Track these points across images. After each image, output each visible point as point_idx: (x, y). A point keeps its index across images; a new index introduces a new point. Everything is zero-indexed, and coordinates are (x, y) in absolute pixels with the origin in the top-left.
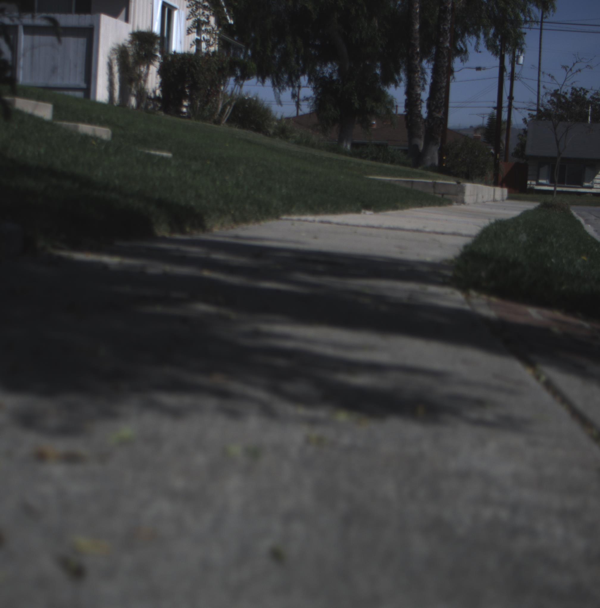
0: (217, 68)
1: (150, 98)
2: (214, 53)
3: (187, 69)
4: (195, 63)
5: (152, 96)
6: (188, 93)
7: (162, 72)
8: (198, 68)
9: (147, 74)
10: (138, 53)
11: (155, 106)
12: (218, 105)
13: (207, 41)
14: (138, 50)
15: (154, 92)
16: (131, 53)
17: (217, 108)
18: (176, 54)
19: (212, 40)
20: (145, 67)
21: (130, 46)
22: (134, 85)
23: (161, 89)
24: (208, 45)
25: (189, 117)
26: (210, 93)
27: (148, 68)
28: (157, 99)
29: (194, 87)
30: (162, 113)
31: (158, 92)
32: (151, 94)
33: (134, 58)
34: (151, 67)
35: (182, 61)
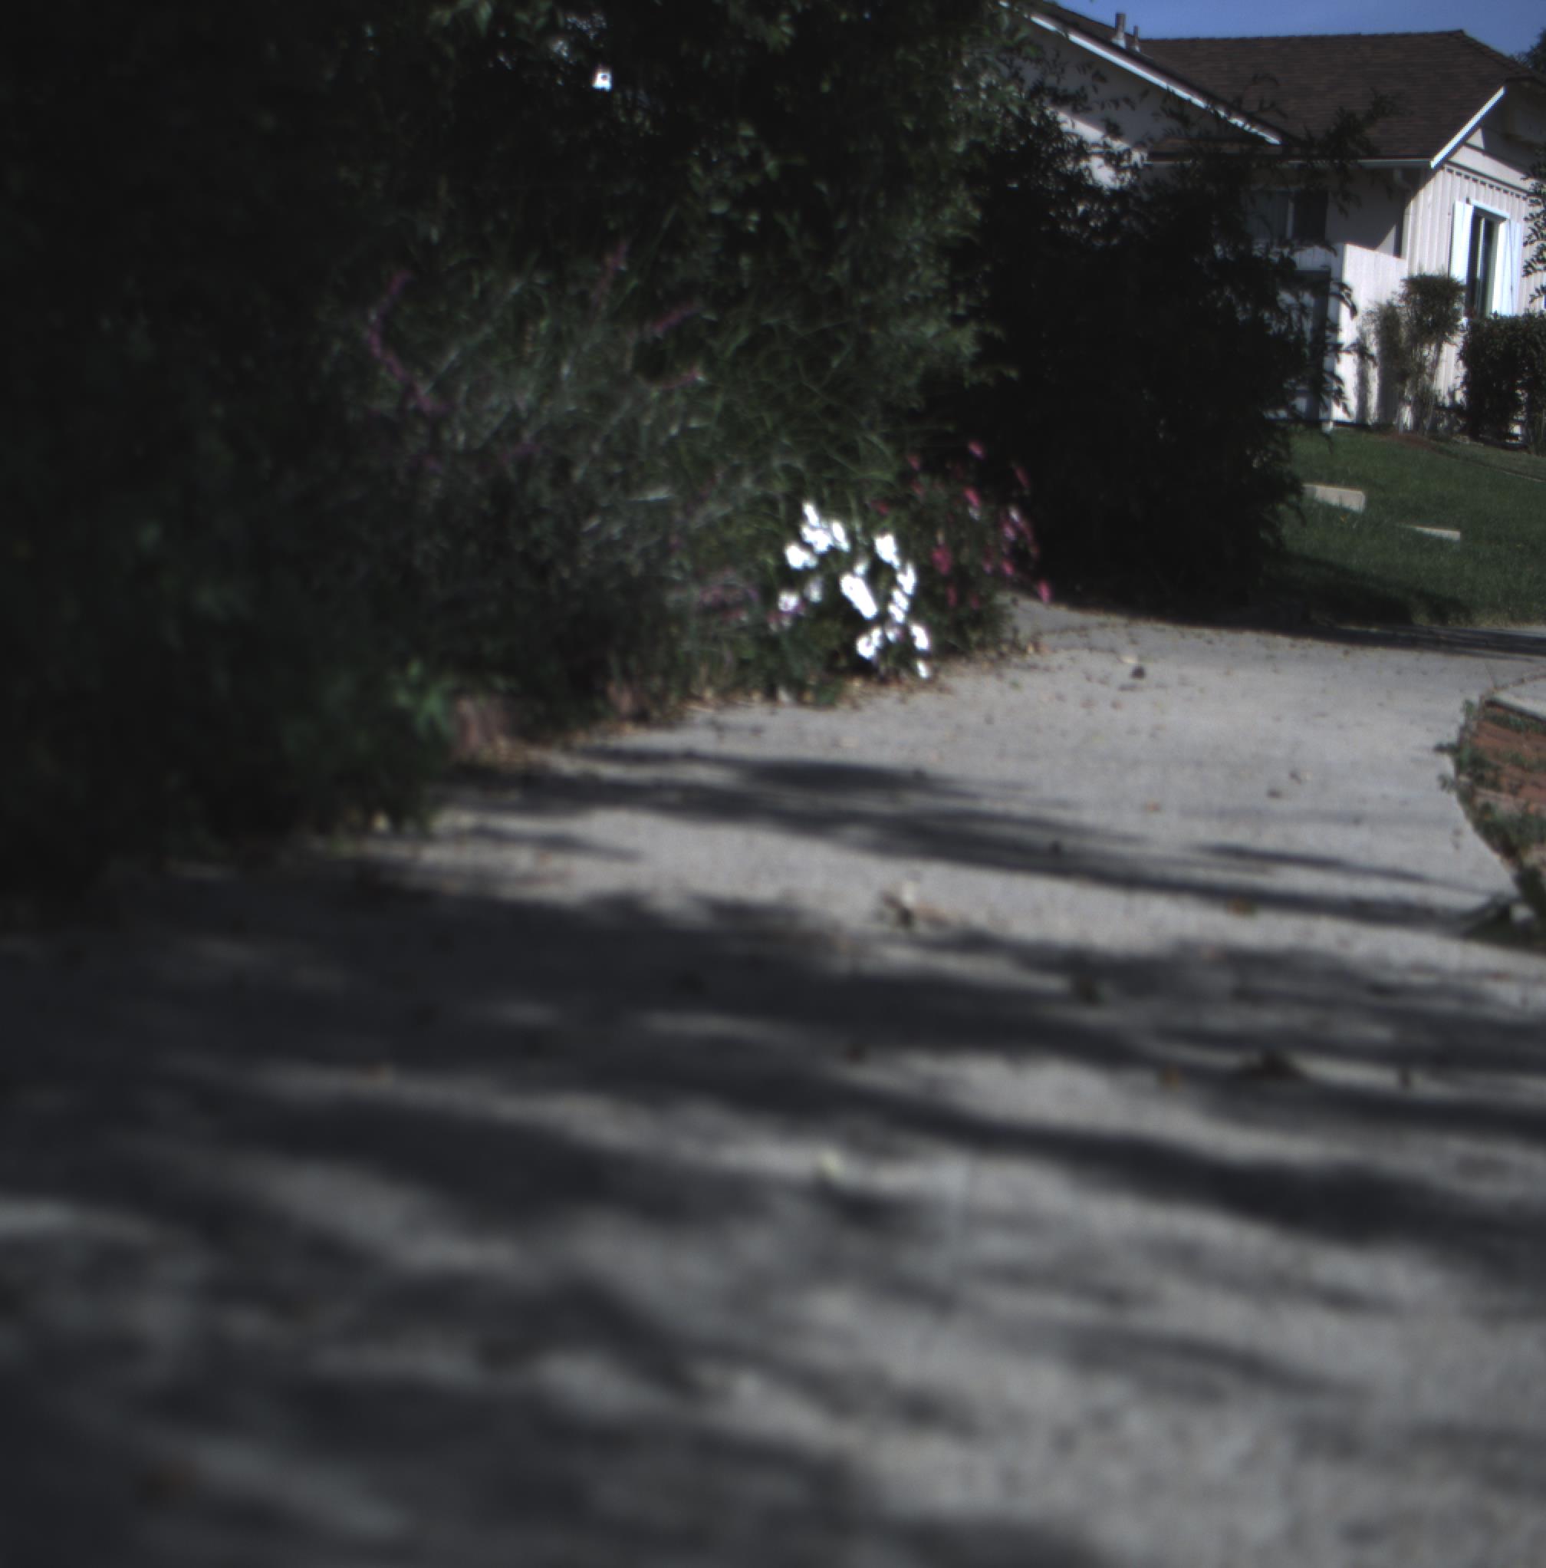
1: (1442, 407)
3: (1519, 350)
4: (1538, 337)
5: (1447, 402)
6: (1522, 398)
7: (1468, 356)
9: (1436, 363)
10: (1419, 320)
11: (1453, 424)
14: (1419, 313)
15: (1452, 394)
16: (1404, 320)
18: (1499, 321)
20: (1433, 347)
21: (1403, 304)
22: (1408, 383)
23: (1465, 389)
25: (1523, 447)
27: (1439, 350)
28: (1455, 408)
29: (1535, 386)
30: (1467, 441)
31: (1459, 396)
32: (1445, 399)
33: (1410, 331)
34: (1446, 347)
35: (1510, 333)
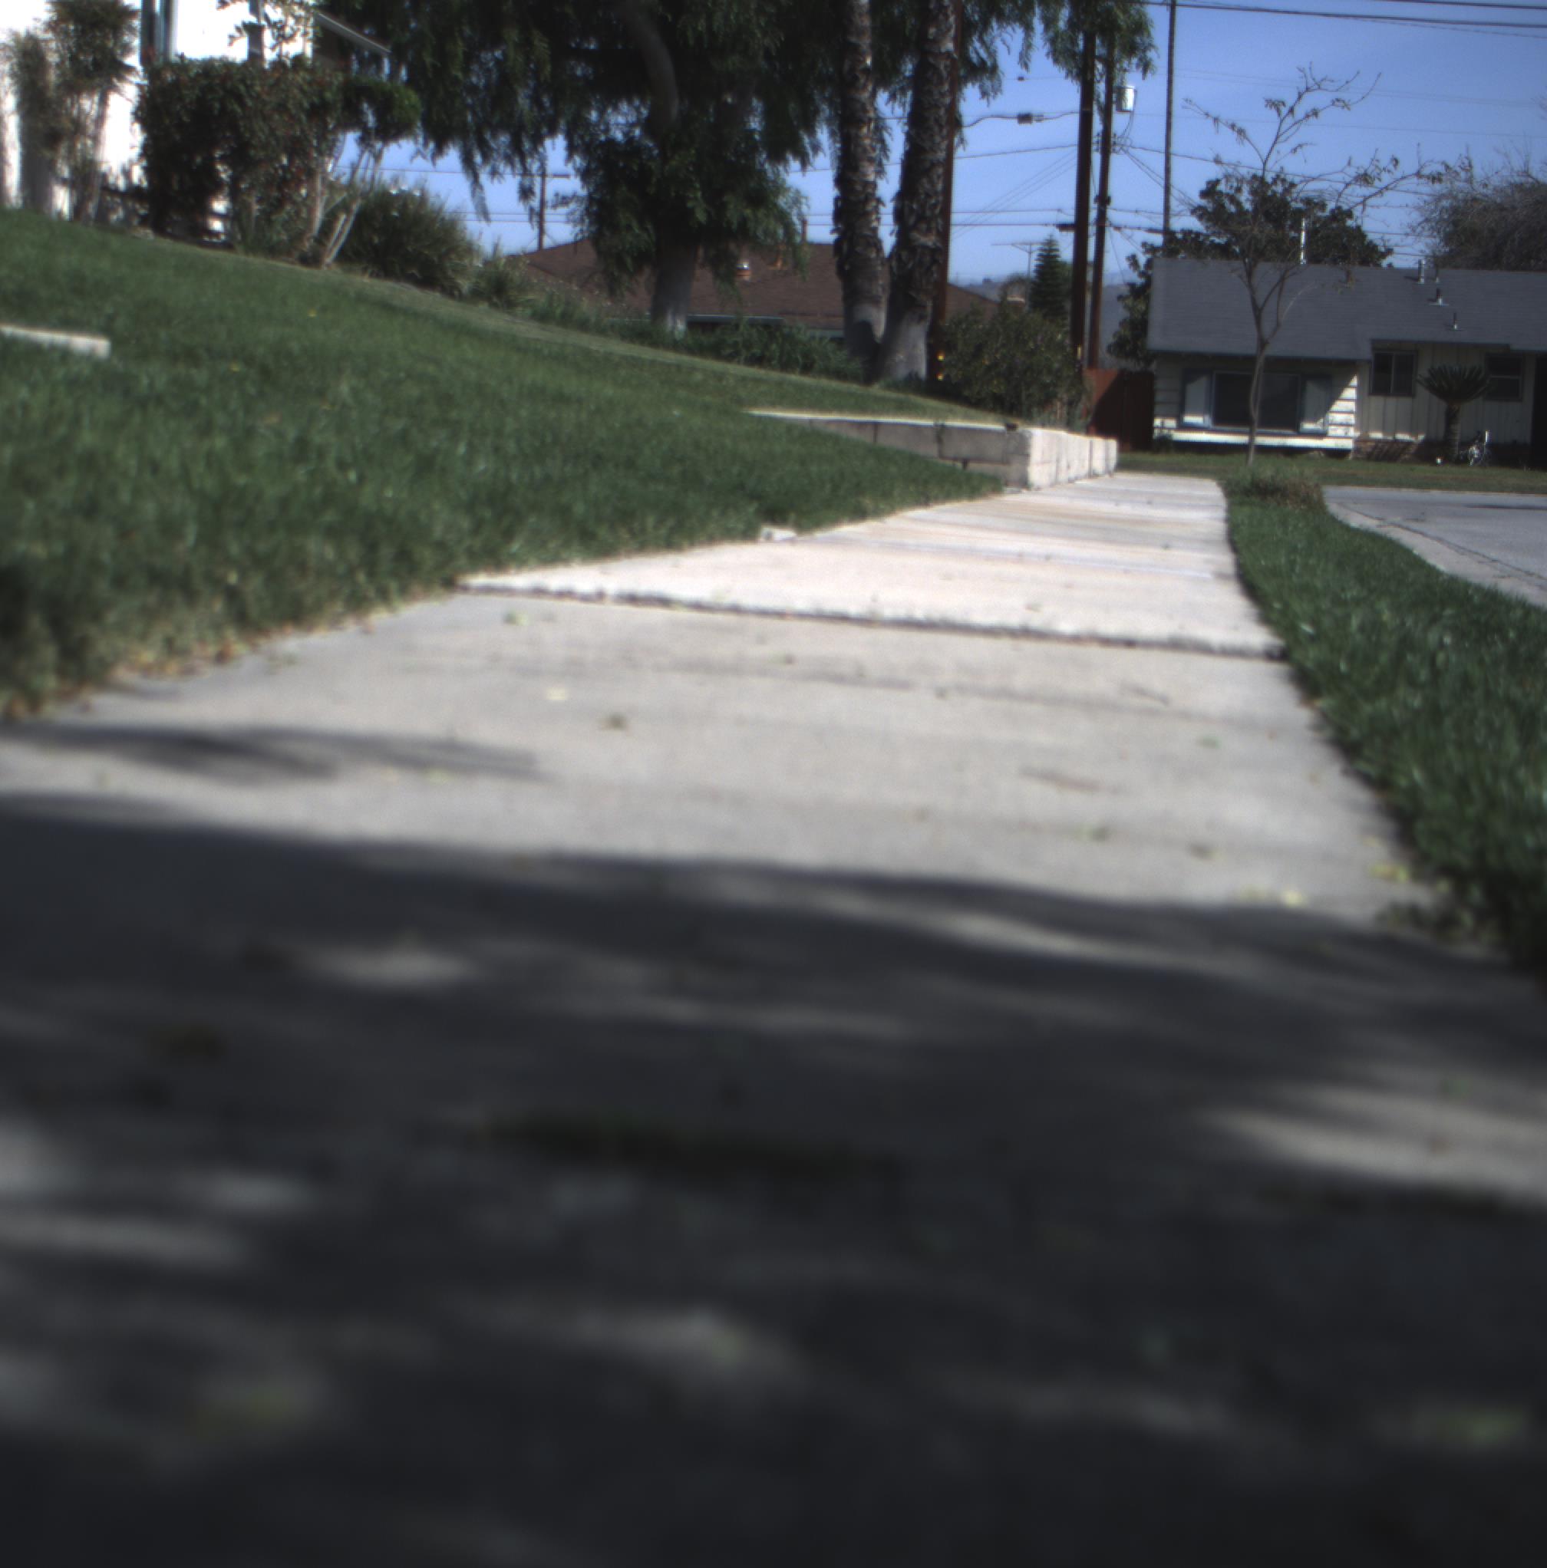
0: (306, 105)
1: (115, 192)
2: (298, 59)
3: (217, 105)
4: (242, 88)
5: (121, 184)
6: (224, 176)
7: (148, 114)
8: (250, 103)
9: (100, 119)
10: (74, 59)
11: (130, 213)
12: (311, 211)
13: (278, 28)
14: (74, 49)
15: (127, 173)
16: (53, 58)
17: (309, 221)
18: (184, 64)
19: (291, 21)
20: (96, 98)
21: (49, 35)
22: (63, 150)
23: (144, 163)
24: (282, 37)
25: (228, 246)
26: (289, 176)
27: (103, 102)
28: (134, 192)
29: (240, 159)
30: (147, 234)
31: (137, 174)
32: (117, 178)
33: (62, 75)
34: (114, 99)
35: (204, 82)
